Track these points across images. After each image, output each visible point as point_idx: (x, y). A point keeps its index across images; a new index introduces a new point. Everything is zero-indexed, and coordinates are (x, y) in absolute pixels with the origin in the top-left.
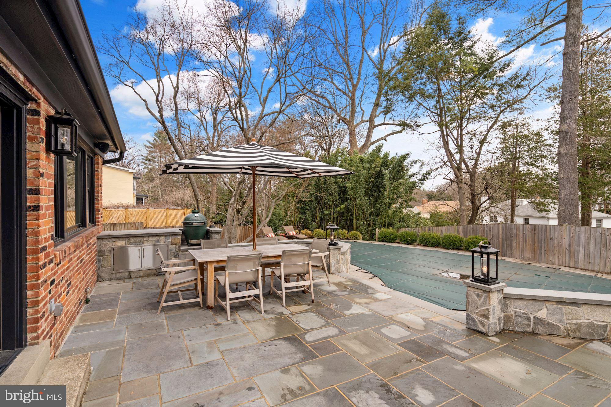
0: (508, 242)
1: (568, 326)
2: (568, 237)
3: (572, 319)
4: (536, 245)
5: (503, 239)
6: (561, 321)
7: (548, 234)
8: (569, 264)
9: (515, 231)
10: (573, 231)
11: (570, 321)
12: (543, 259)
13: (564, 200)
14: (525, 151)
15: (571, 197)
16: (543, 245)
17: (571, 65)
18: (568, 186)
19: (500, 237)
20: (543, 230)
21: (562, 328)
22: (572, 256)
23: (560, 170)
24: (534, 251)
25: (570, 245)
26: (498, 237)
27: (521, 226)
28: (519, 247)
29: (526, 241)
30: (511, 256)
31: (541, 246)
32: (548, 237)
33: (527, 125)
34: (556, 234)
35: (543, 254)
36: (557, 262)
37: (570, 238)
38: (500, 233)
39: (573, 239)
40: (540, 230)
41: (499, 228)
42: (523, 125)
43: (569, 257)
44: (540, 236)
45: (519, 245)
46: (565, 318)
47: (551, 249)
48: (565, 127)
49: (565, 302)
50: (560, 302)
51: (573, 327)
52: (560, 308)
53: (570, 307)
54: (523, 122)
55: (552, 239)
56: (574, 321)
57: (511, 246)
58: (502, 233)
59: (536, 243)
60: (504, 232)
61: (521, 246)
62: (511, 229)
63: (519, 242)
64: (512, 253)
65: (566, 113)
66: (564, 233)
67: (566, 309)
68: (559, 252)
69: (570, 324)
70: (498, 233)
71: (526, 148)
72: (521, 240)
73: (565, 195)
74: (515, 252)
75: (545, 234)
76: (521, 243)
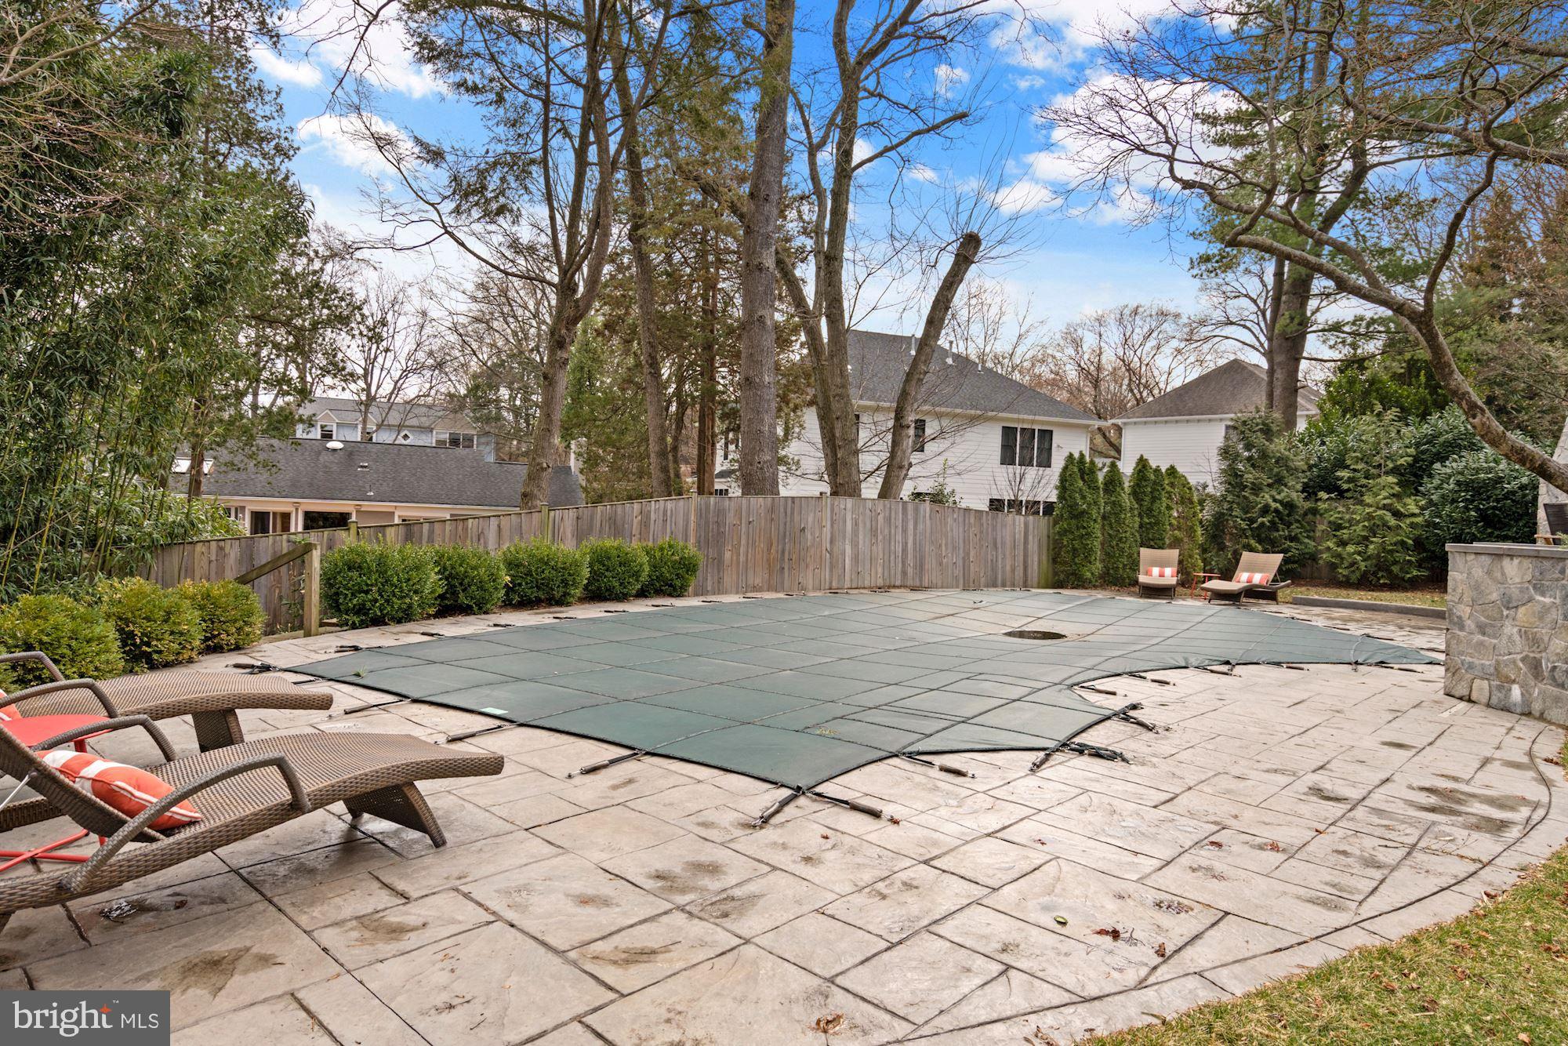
0: (711, 551)
2: (829, 523)
4: (774, 549)
5: (698, 542)
7: (797, 519)
8: (831, 582)
9: (729, 518)
10: (836, 509)
12: (786, 584)
16: (787, 547)
19: (692, 539)
20: (788, 509)
22: (835, 563)
24: (768, 567)
25: (831, 542)
26: (686, 538)
27: (744, 502)
28: (738, 563)
29: (754, 542)
31: (783, 552)
32: (797, 526)
35: (786, 570)
36: (810, 586)
37: (833, 525)
38: (692, 525)
39: (836, 526)
41: (689, 511)
43: (831, 571)
44: (782, 527)
45: (738, 555)
47: (801, 555)
55: (803, 530)
57: (719, 562)
58: (698, 525)
59: (774, 545)
60: (702, 523)
61: (742, 558)
62: (720, 513)
63: (738, 548)
64: (720, 580)
66: (823, 514)
68: (815, 560)
70: (687, 525)
72: (743, 542)
75: (792, 520)
76: (742, 550)
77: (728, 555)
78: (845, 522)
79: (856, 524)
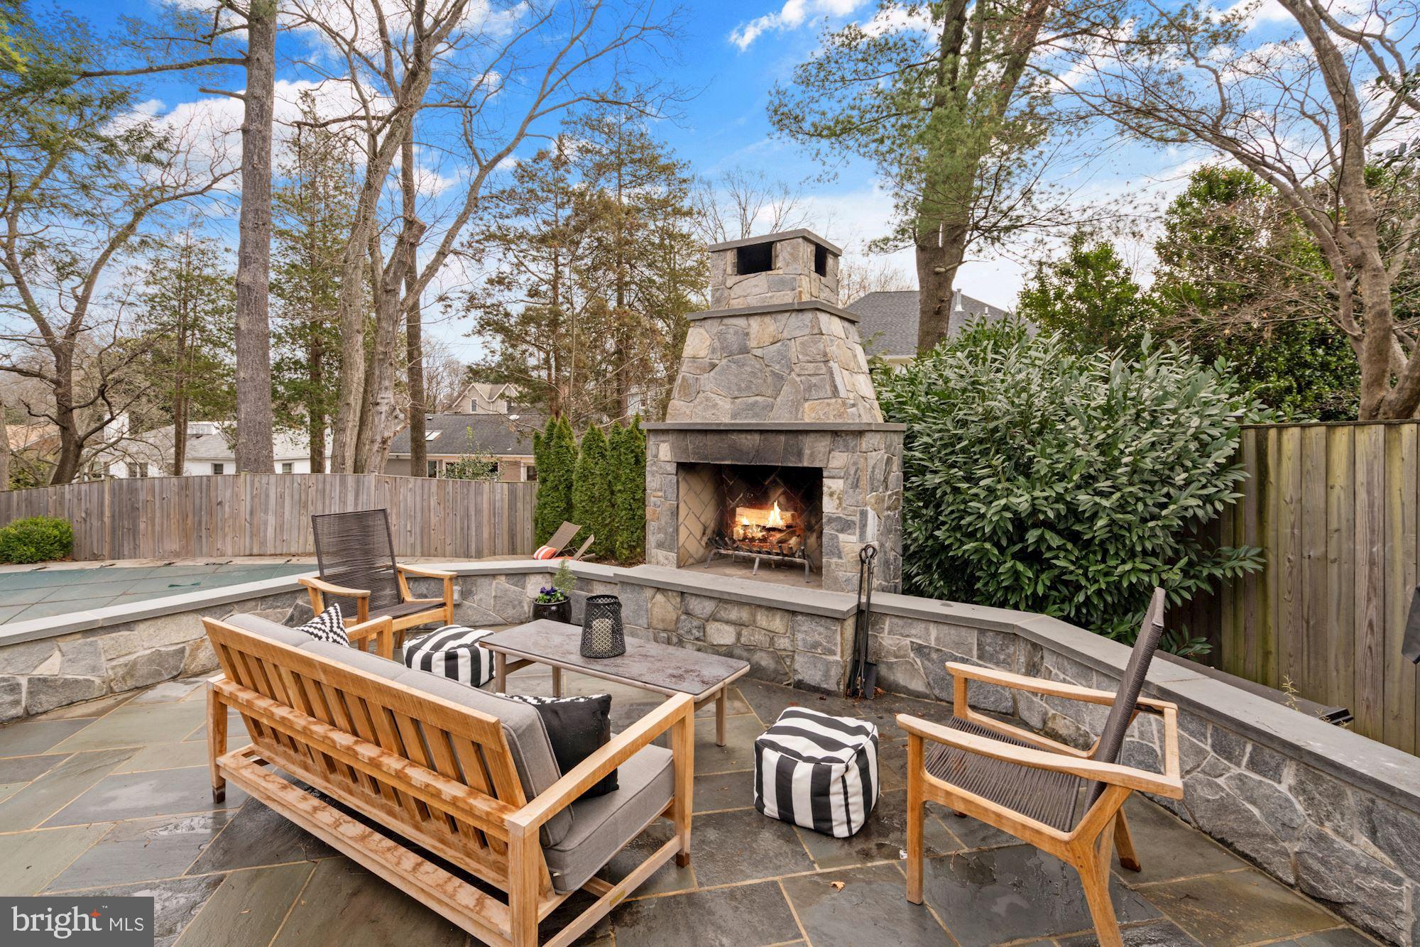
0: (126, 522)
1: (110, 672)
2: (249, 497)
3: (119, 657)
4: (189, 521)
5: (113, 516)
6: (94, 669)
7: (213, 494)
8: (251, 549)
9: (142, 496)
10: (257, 484)
11: (114, 663)
12: (204, 549)
13: (246, 423)
14: (206, 313)
15: (259, 418)
16: (204, 519)
17: (256, 158)
18: (252, 396)
19: (107, 513)
20: (204, 487)
21: (98, 681)
22: (256, 531)
23: (238, 364)
24: (185, 535)
25: (251, 513)
26: (102, 513)
27: (157, 482)
28: (153, 531)
29: (168, 516)
30: (134, 555)
31: (200, 523)
32: (214, 500)
33: (210, 255)
34: (228, 493)
35: (204, 540)
36: (230, 552)
37: (252, 498)
38: (107, 502)
39: (257, 500)
40: (197, 487)
41: (103, 492)
42: (203, 253)
43: (251, 537)
44: (197, 502)
45: (153, 525)
46: (103, 659)
47: (220, 524)
48: (246, 279)
49: (102, 628)
50: (90, 630)
51: (121, 672)
52: (91, 644)
53: (113, 635)
54: (202, 247)
55: (220, 503)
56: (122, 660)
57: (134, 531)
58: (112, 502)
59: (190, 516)
60: (117, 500)
61: (157, 528)
62: (133, 491)
63: (153, 520)
64: (136, 547)
65: (249, 250)
66: (242, 489)
67: (104, 641)
68: (234, 530)
69: (113, 668)
70: (101, 504)
71: (209, 307)
72: (158, 514)
73: (248, 413)
74: (145, 544)
75: (208, 495)
76: (157, 520)
77: (142, 526)
78: (267, 496)
79: (282, 496)
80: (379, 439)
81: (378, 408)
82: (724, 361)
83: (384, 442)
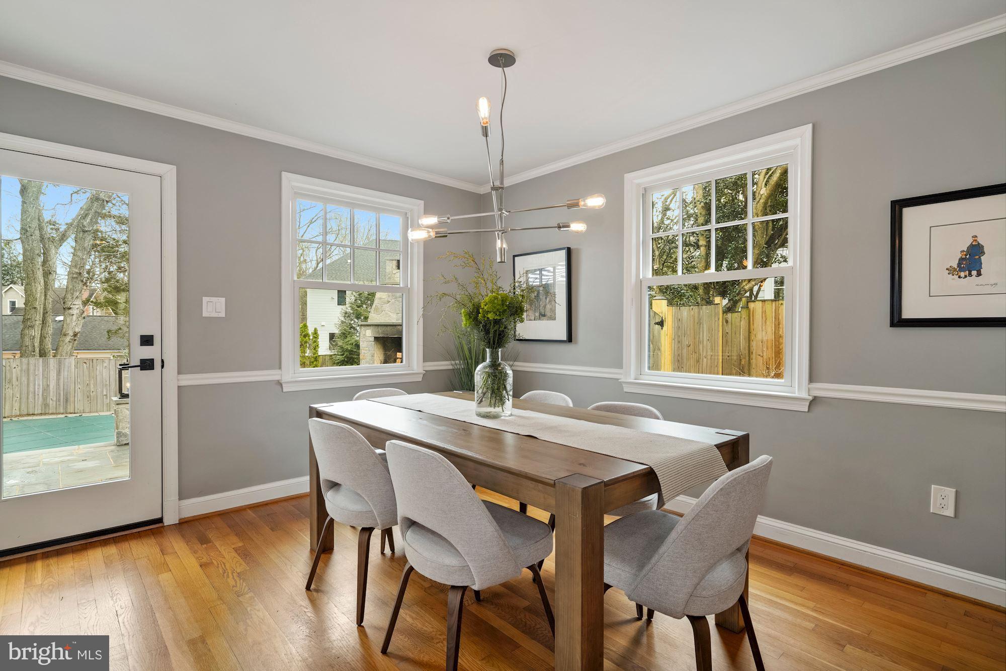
80: (71, 334)
81: (71, 311)
82: (393, 300)
83: (75, 335)
